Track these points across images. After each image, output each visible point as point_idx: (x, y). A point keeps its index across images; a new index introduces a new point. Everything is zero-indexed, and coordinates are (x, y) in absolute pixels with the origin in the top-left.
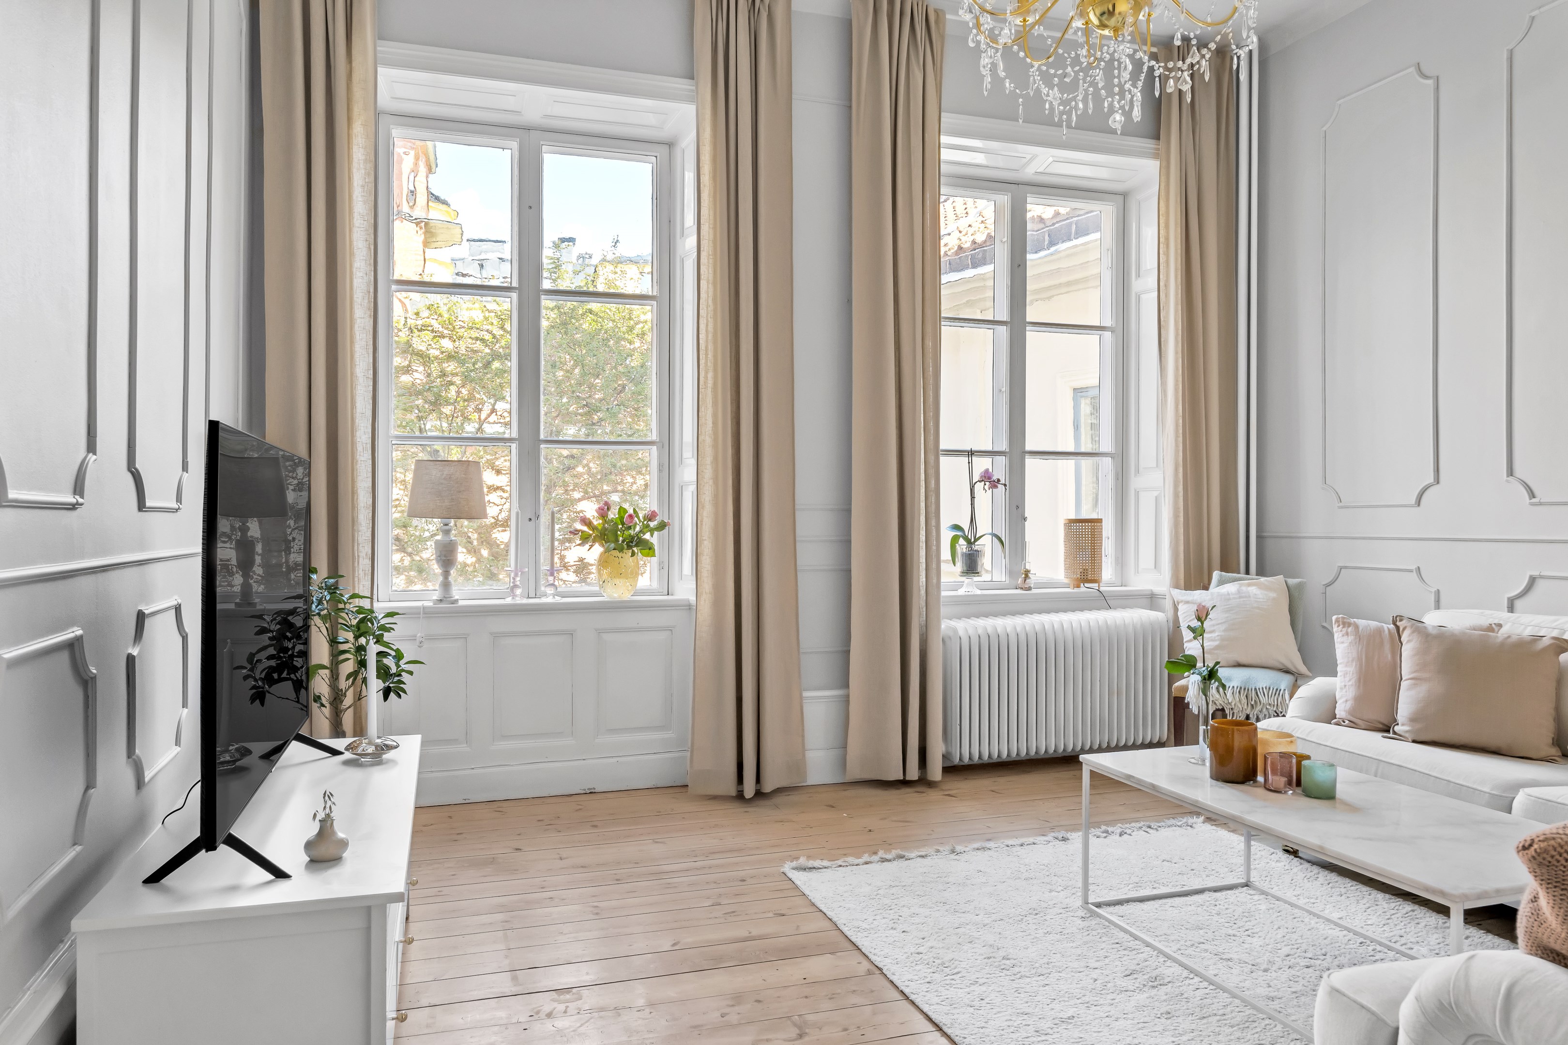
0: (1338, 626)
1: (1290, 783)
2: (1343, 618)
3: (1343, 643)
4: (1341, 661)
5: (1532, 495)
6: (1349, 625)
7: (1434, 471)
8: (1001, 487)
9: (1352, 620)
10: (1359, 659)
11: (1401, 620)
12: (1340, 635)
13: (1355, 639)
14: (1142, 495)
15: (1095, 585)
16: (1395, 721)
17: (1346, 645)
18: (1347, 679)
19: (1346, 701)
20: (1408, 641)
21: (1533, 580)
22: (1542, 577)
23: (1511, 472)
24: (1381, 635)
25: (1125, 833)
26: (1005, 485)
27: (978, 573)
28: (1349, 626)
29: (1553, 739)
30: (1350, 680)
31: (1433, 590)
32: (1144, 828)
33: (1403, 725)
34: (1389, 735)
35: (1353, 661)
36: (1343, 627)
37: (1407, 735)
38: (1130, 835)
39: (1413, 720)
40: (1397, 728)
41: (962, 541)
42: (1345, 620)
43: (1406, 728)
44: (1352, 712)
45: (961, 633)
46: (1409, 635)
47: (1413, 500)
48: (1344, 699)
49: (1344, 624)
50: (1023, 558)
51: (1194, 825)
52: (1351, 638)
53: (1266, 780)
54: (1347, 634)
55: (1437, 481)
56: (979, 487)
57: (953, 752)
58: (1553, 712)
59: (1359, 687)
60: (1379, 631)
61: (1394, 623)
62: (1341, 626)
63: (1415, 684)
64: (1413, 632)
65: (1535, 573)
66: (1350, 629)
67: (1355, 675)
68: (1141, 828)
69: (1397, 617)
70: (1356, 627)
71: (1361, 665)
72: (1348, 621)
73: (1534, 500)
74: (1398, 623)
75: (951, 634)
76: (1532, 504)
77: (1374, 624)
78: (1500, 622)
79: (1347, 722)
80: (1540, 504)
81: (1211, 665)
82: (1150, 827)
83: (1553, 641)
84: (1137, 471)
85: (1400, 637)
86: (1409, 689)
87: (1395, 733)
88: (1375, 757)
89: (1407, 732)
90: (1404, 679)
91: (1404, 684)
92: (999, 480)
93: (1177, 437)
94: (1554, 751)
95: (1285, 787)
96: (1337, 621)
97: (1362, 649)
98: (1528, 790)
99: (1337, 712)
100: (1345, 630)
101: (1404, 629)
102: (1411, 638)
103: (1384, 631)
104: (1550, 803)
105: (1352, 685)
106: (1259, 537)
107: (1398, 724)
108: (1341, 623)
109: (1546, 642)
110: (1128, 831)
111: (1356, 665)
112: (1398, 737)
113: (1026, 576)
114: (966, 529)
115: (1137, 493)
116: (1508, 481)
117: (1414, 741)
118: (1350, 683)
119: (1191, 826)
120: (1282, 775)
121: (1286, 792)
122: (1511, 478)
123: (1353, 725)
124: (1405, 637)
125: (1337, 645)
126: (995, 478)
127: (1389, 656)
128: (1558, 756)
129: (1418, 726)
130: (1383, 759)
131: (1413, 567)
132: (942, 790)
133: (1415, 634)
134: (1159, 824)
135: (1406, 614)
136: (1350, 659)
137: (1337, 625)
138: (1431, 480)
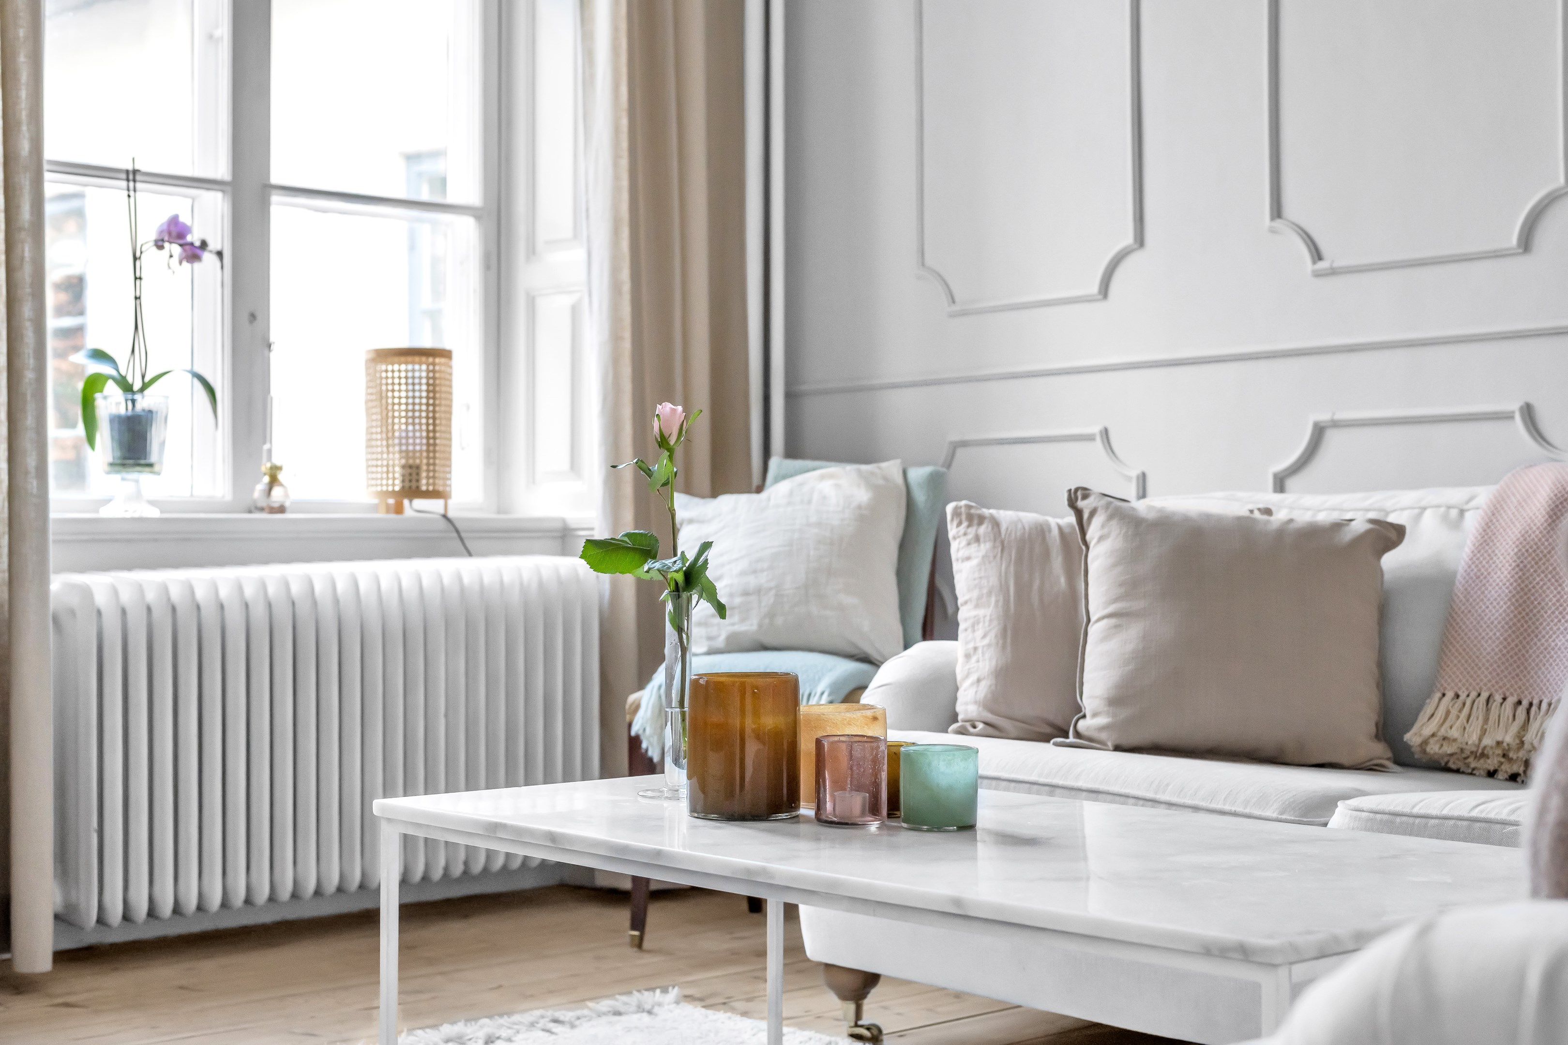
0: (960, 524)
1: (874, 810)
2: (969, 507)
3: (968, 558)
4: (967, 597)
5: (1317, 255)
6: (981, 519)
7: (1135, 220)
8: (208, 258)
9: (986, 512)
10: (1003, 588)
11: (1085, 497)
12: (964, 543)
13: (994, 547)
14: (542, 304)
15: (435, 506)
16: (1078, 711)
17: (974, 562)
18: (979, 633)
19: (979, 681)
20: (1101, 539)
21: (1319, 432)
22: (1336, 424)
23: (1277, 211)
24: (1044, 539)
25: (498, 1038)
26: (220, 254)
27: (151, 465)
28: (980, 523)
29: (1377, 725)
30: (984, 636)
31: (1134, 473)
32: (542, 1023)
33: (1095, 715)
34: (1067, 741)
35: (990, 593)
36: (969, 526)
37: (1103, 736)
38: (509, 1040)
39: (1115, 701)
40: (1082, 725)
41: (112, 389)
42: (973, 511)
43: (1102, 720)
44: (991, 703)
45: (101, 599)
46: (1103, 526)
47: (1094, 288)
48: (973, 678)
49: (970, 518)
50: (265, 435)
51: (656, 1010)
52: (985, 547)
53: (819, 808)
54: (977, 539)
55: (1140, 240)
56: (152, 258)
57: (83, 906)
58: (1375, 670)
59: (1004, 647)
60: (1041, 531)
61: (1072, 503)
62: (965, 524)
63: (1116, 626)
64: (1111, 517)
65: (1324, 417)
66: (982, 530)
67: (995, 623)
68: (532, 1025)
69: (1077, 490)
70: (996, 524)
71: (1006, 602)
72: (979, 512)
73: (1321, 265)
74: (1080, 504)
75: (74, 601)
76: (1317, 274)
77: (1029, 517)
78: (1270, 507)
79: (981, 726)
80: (1333, 272)
81: (691, 556)
82: (556, 1021)
83: (1369, 526)
84: (532, 251)
85: (1083, 533)
86: (1106, 637)
87: (1078, 735)
88: (1042, 780)
89: (1102, 729)
90: (1093, 618)
91: (1095, 631)
92: (204, 245)
93: (616, 157)
94: (1379, 750)
95: (863, 814)
96: (956, 513)
97: (1008, 567)
98: (1354, 802)
99: (959, 708)
100: (972, 531)
101: (1093, 513)
102: (1106, 531)
103: (1050, 530)
104: (1398, 819)
105: (989, 645)
106: (791, 396)
107: (1084, 716)
108: (964, 517)
109: (1359, 526)
110: (504, 1033)
111: (997, 602)
112: (1087, 742)
113: (274, 481)
114: (121, 355)
115: (531, 301)
116: (1273, 231)
117: (1118, 748)
118: (986, 641)
119: (650, 1012)
120: (858, 788)
121: (864, 825)
122: (1278, 223)
123: (994, 730)
124: (1093, 533)
125: (956, 566)
126: (194, 238)
127: (1063, 580)
128: (1388, 759)
129: (1124, 713)
130: (1061, 782)
131: (1096, 429)
132: (50, 996)
133: (1114, 523)
134: (579, 1013)
135: (1096, 486)
136: (985, 591)
137: (955, 523)
138: (1129, 239)
